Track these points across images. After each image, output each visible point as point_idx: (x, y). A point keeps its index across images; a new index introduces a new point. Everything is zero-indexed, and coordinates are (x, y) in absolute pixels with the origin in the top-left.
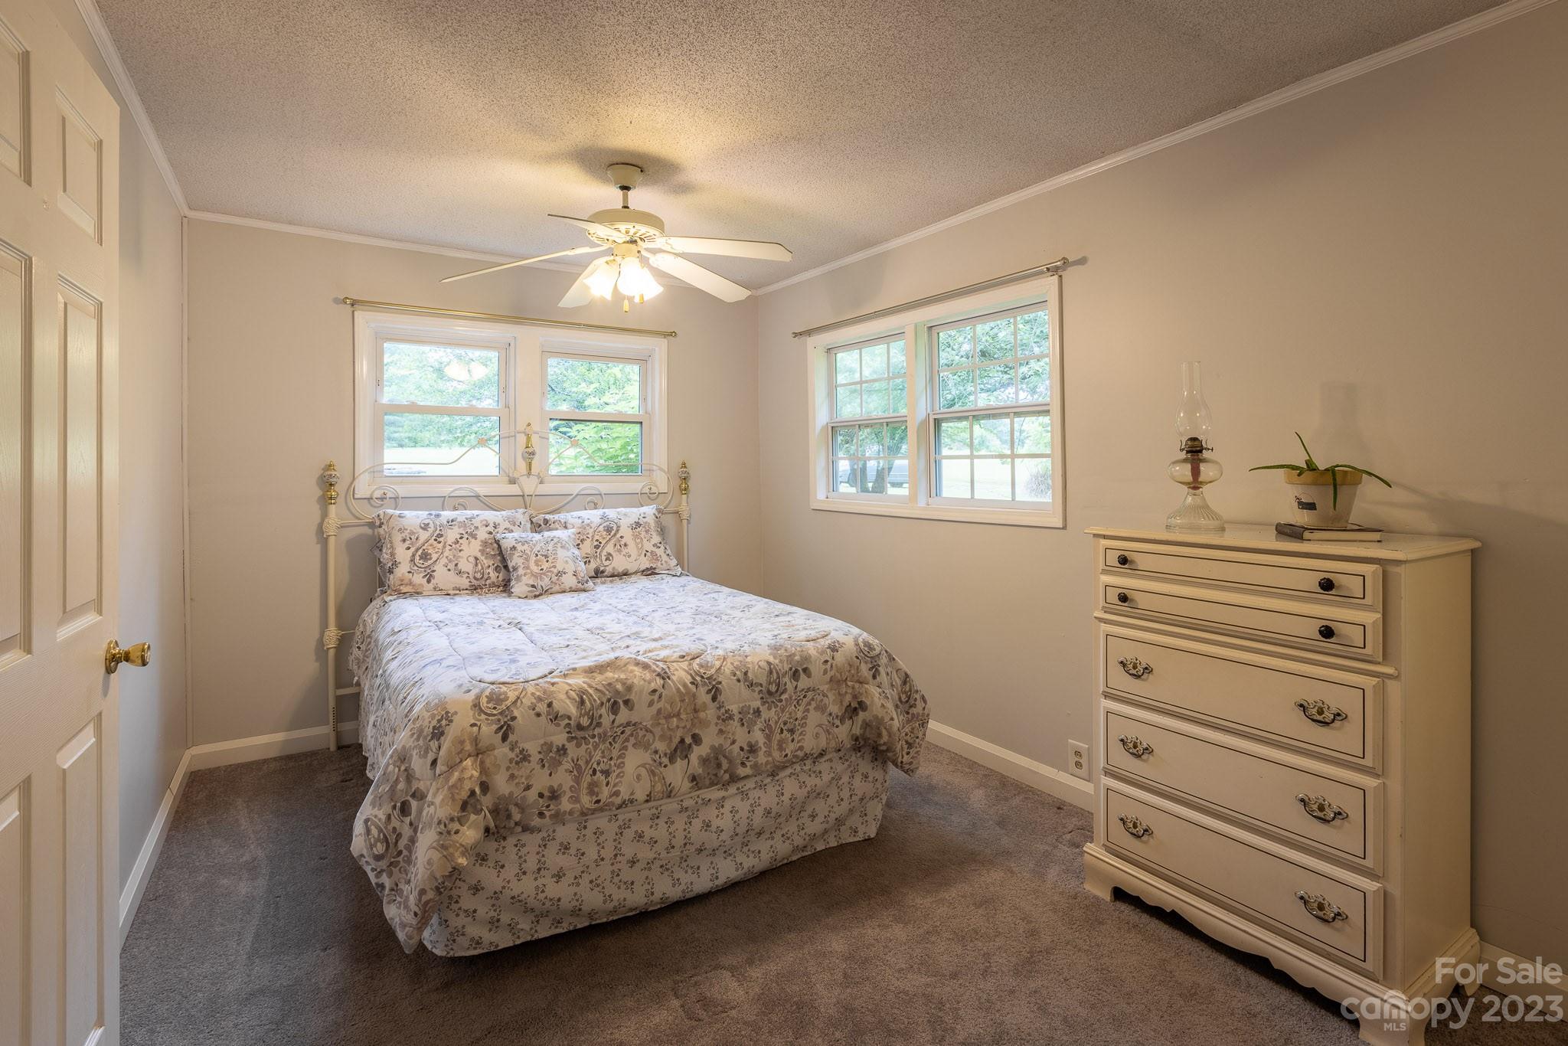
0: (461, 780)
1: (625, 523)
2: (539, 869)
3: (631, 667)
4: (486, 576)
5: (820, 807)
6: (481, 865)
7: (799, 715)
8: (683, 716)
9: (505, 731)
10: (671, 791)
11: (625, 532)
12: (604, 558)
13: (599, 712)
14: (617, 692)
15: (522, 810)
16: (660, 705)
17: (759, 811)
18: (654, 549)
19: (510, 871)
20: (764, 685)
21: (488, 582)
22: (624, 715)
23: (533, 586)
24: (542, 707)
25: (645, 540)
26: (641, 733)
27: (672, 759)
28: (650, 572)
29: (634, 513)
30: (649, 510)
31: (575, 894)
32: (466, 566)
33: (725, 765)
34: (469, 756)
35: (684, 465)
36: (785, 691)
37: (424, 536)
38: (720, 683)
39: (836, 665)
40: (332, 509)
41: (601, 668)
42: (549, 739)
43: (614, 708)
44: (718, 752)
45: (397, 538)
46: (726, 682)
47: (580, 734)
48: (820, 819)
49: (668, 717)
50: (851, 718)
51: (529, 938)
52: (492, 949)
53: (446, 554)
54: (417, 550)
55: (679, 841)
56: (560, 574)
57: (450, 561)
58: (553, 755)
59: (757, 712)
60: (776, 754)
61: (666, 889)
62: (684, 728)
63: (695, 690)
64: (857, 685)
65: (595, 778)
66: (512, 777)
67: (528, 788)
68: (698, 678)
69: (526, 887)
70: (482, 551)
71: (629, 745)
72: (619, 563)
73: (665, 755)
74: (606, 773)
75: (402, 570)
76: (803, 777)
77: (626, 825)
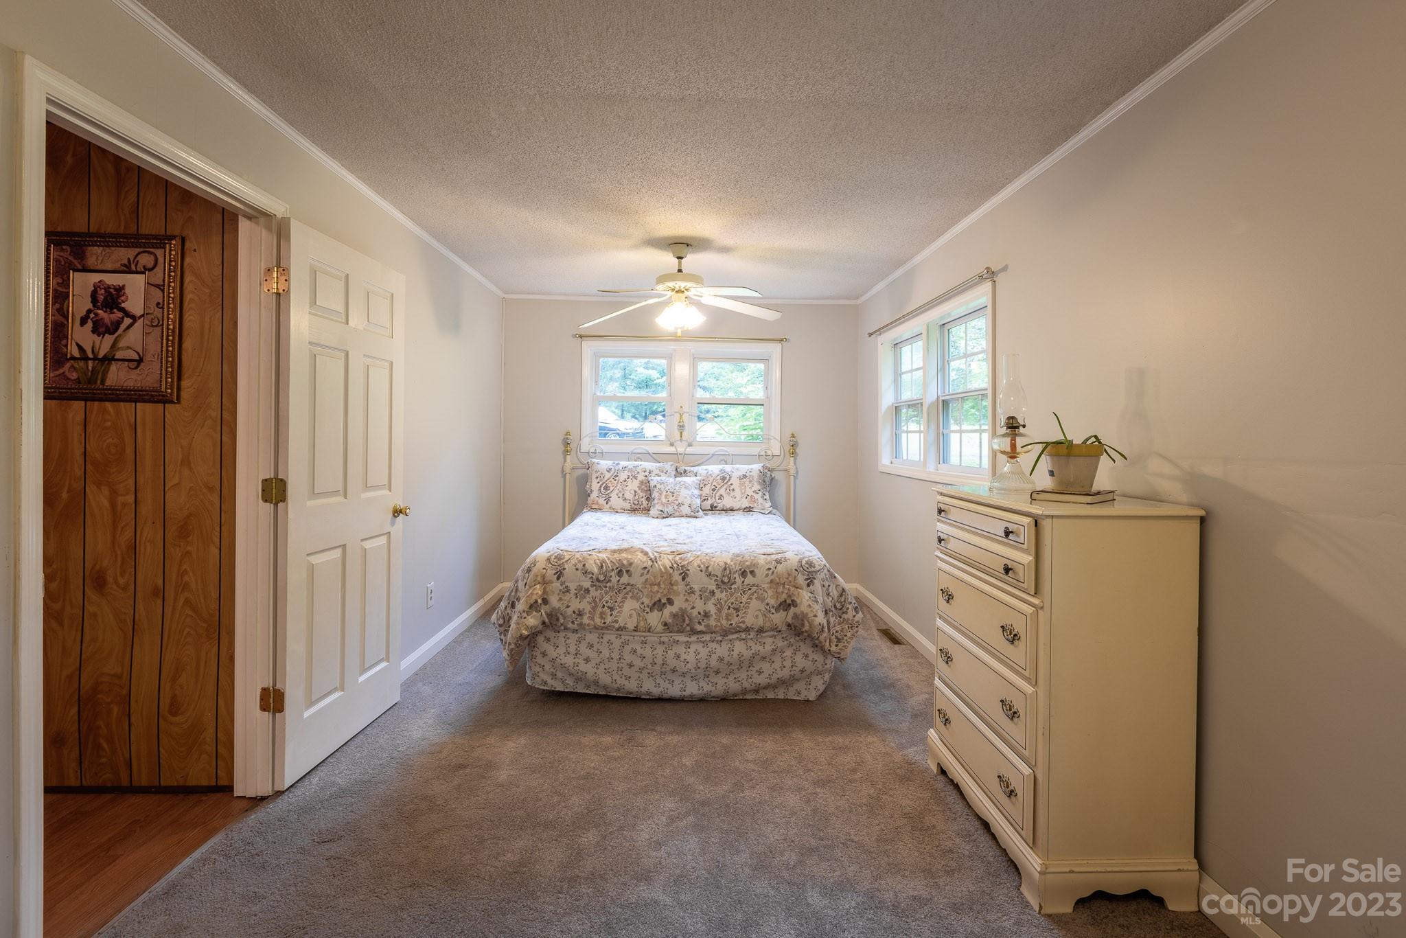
0: (532, 594)
1: (735, 475)
2: (576, 654)
3: (638, 553)
4: (640, 503)
5: (766, 666)
6: (547, 643)
7: (744, 600)
8: (662, 586)
9: (559, 575)
10: (650, 628)
11: (735, 481)
12: (717, 498)
13: (610, 574)
14: (623, 565)
15: (564, 618)
16: (647, 576)
17: (714, 657)
18: (754, 494)
19: (561, 650)
20: (719, 576)
21: (642, 507)
22: (625, 579)
23: (661, 511)
24: (580, 566)
25: (748, 488)
26: (636, 591)
27: (652, 609)
28: (748, 510)
29: (743, 468)
30: (756, 467)
31: (596, 673)
32: (629, 496)
33: (687, 621)
34: (539, 583)
35: (793, 436)
36: (734, 583)
37: (607, 475)
38: (689, 570)
39: (777, 573)
40: (568, 457)
41: (620, 551)
42: (581, 584)
43: (620, 573)
44: (683, 612)
45: (594, 476)
46: (692, 570)
47: (598, 584)
48: (765, 675)
49: (652, 585)
50: (786, 610)
51: (572, 690)
52: (553, 689)
53: (618, 488)
54: (602, 484)
55: (659, 660)
56: (679, 505)
57: (620, 492)
58: (583, 592)
59: (713, 593)
60: (724, 622)
61: (650, 687)
62: (662, 593)
63: (671, 572)
64: (792, 589)
65: (604, 609)
66: (560, 599)
67: (568, 607)
68: (675, 565)
69: (569, 661)
70: (639, 487)
71: (629, 597)
72: (727, 502)
73: (648, 606)
74: (612, 609)
75: (594, 495)
76: (750, 643)
77: (626, 643)
